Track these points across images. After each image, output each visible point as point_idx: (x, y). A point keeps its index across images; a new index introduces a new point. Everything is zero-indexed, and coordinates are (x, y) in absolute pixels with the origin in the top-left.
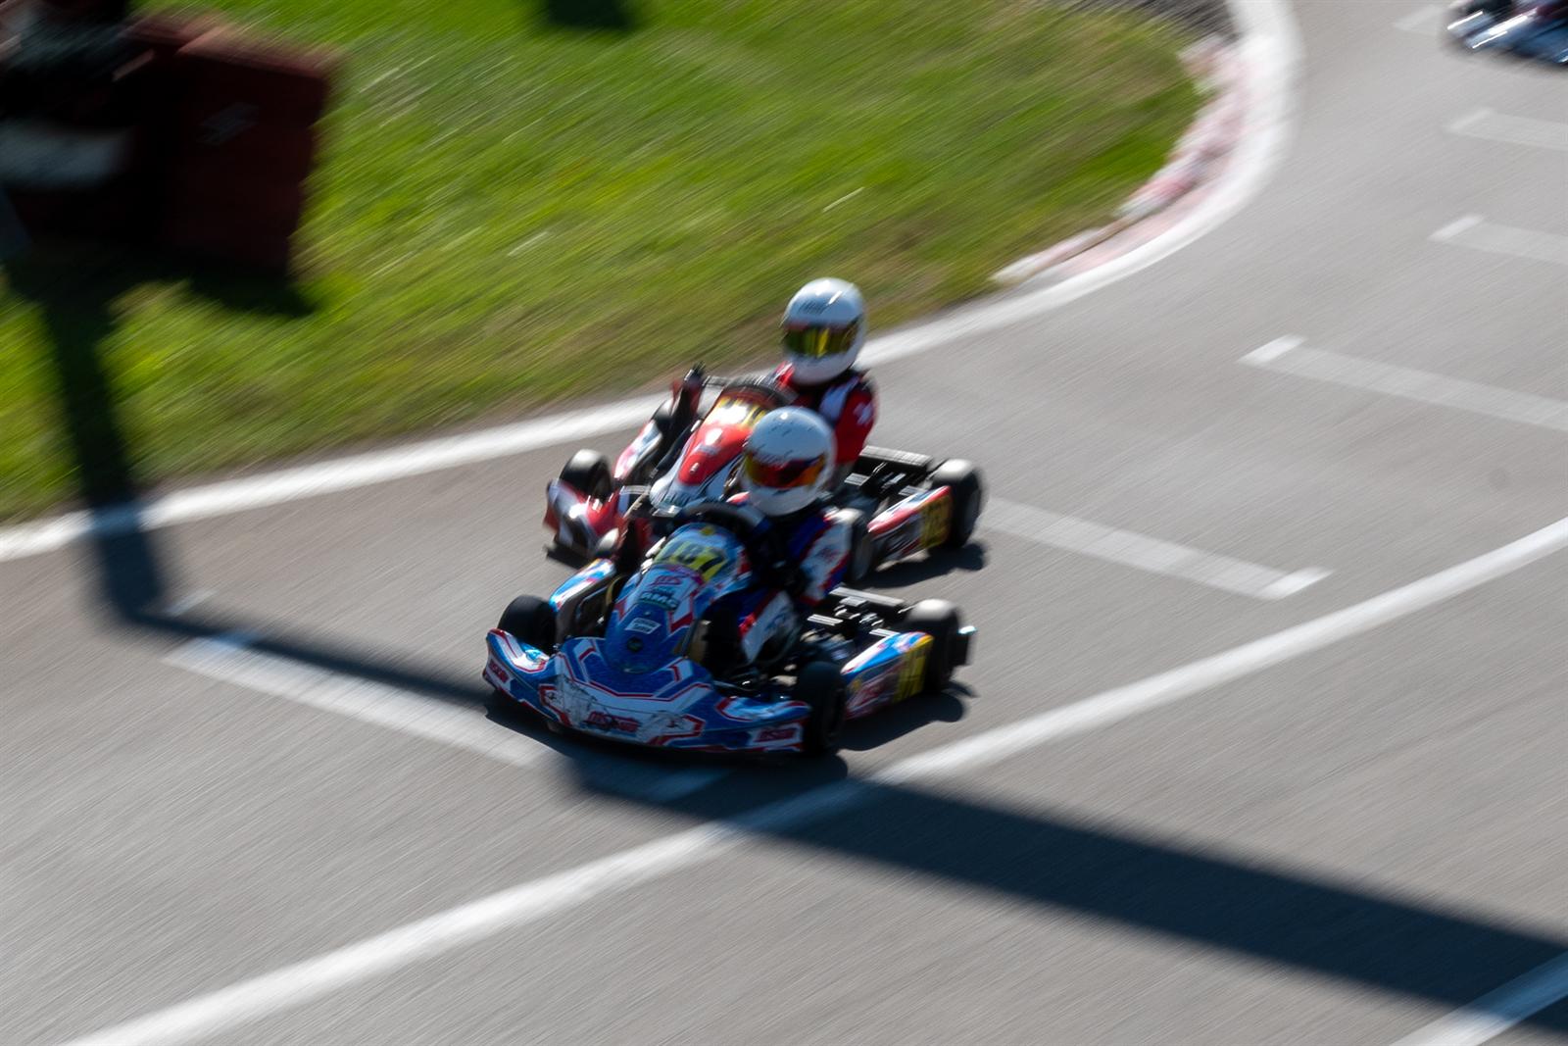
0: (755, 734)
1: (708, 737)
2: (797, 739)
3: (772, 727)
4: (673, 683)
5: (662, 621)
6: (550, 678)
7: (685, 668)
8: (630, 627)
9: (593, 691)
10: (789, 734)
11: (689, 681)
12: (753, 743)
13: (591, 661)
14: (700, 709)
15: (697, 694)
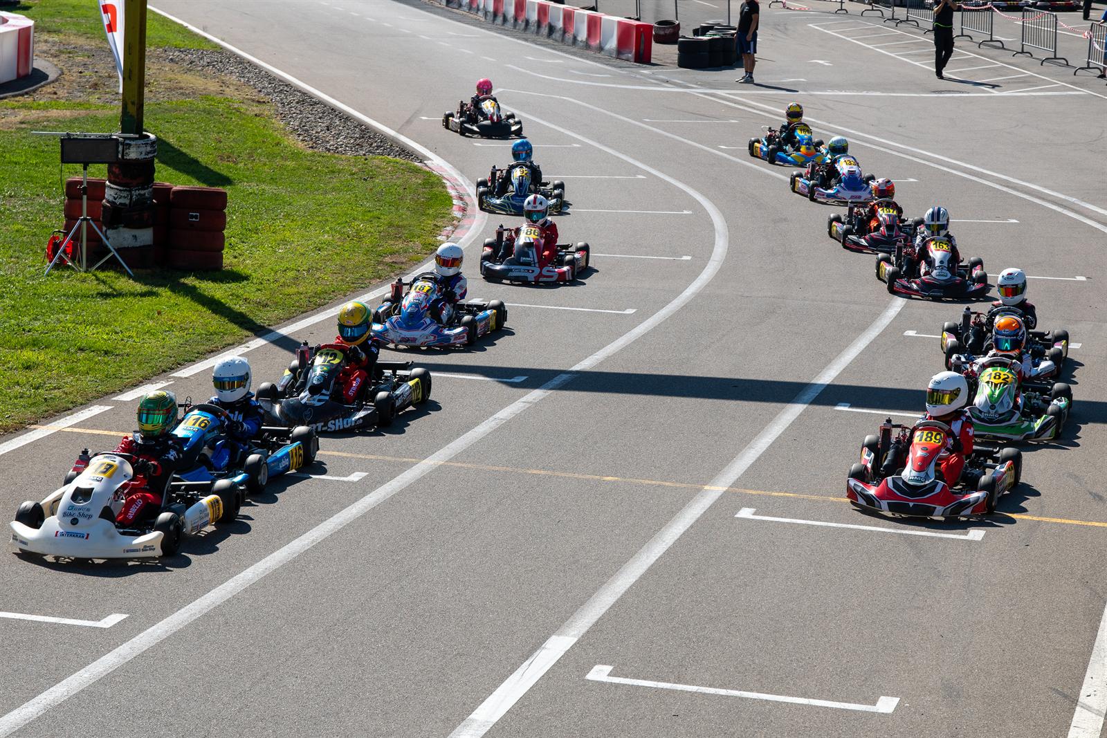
0: (452, 339)
1: (438, 341)
2: (466, 339)
3: (458, 336)
4: (425, 325)
5: (418, 307)
6: (386, 330)
7: (428, 321)
8: (409, 311)
9: (400, 331)
10: (463, 337)
11: (430, 324)
12: (452, 342)
13: (398, 323)
14: (435, 332)
15: (433, 328)
